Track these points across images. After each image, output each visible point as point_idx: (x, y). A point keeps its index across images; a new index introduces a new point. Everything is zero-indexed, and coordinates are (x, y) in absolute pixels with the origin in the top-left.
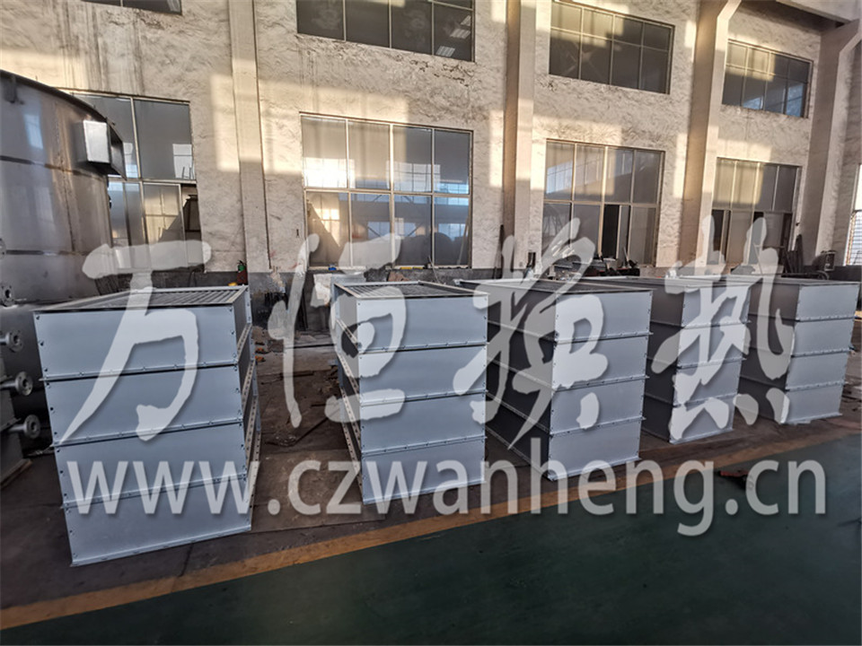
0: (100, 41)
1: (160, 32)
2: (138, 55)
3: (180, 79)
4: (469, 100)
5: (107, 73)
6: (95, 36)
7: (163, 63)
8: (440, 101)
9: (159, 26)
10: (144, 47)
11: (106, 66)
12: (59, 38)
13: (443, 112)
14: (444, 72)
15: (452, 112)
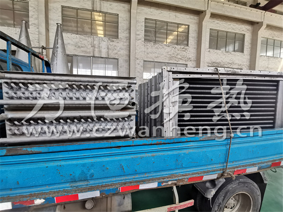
0: (100, 45)
1: (113, 43)
2: (108, 49)
3: (117, 54)
4: (186, 56)
5: (101, 53)
6: (99, 44)
7: (113, 50)
8: (179, 57)
9: (113, 41)
10: (109, 46)
11: (101, 51)
12: (91, 45)
13: (180, 60)
14: (180, 49)
15: (182, 60)
